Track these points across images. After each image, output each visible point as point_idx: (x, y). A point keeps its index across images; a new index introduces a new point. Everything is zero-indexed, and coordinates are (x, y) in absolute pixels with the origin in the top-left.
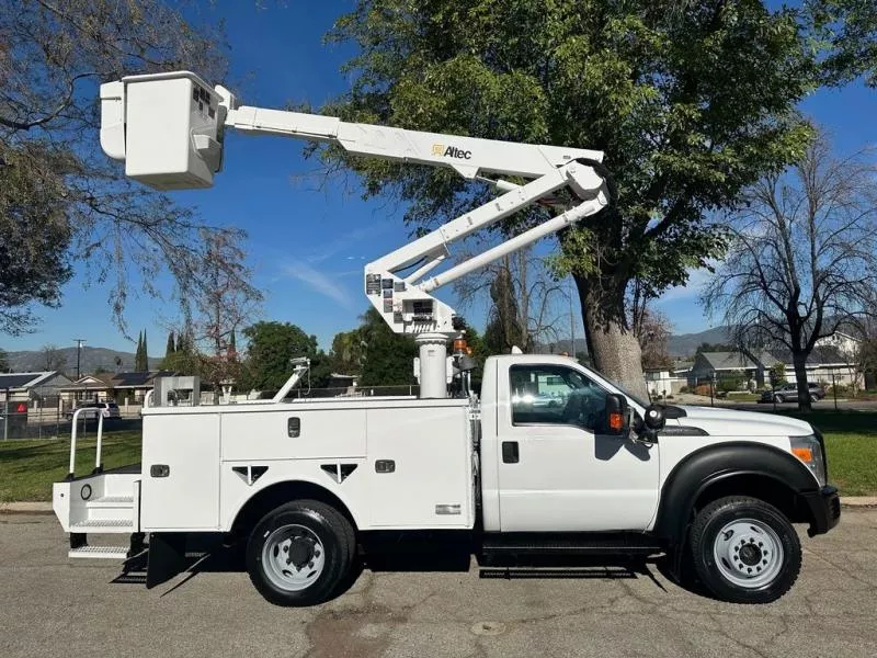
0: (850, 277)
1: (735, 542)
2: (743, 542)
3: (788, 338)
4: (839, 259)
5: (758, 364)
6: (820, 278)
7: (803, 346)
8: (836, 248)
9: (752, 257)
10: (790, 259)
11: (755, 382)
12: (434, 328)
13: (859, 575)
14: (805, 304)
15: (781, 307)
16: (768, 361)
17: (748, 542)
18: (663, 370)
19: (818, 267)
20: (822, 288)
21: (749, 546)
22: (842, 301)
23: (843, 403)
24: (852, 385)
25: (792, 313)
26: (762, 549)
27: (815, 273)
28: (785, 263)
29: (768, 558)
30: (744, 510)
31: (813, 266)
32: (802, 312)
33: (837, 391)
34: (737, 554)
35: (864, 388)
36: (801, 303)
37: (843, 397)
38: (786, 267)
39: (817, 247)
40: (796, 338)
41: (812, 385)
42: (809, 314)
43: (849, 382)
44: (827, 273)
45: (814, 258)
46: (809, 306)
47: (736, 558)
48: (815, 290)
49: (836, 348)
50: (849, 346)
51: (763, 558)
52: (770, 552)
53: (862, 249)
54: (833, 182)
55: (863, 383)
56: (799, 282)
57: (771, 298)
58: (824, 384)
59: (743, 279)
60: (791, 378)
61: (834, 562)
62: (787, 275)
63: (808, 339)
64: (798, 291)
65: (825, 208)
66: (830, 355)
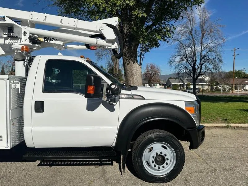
0: (210, 57)
1: (153, 154)
2: (157, 154)
3: (192, 75)
4: (208, 52)
5: (183, 82)
6: (202, 57)
7: (195, 77)
8: (208, 49)
9: (184, 51)
10: (195, 51)
11: (182, 88)
12: (20, 42)
13: (209, 162)
14: (197, 65)
15: (191, 66)
16: (186, 82)
17: (159, 153)
18: (158, 83)
19: (202, 54)
20: (203, 60)
21: (160, 155)
22: (208, 64)
23: (204, 94)
24: (207, 89)
25: (194, 67)
26: (166, 157)
27: (201, 56)
28: (193, 53)
29: (168, 162)
30: (159, 138)
31: (201, 54)
32: (196, 67)
33: (203, 91)
34: (154, 160)
35: (210, 90)
36: (196, 65)
37: (204, 92)
38: (193, 54)
39: (203, 48)
40: (194, 75)
41: (197, 89)
42: (198, 68)
43: (206, 88)
44: (204, 56)
45: (201, 51)
46: (198, 66)
47: (153, 162)
48: (201, 61)
49: (204, 79)
50: (207, 79)
51: (166, 161)
52: (169, 159)
53: (215, 50)
54: (209, 28)
55: (210, 89)
56: (196, 58)
57: (188, 63)
58: (200, 89)
59: (181, 57)
60: (192, 87)
61: (199, 154)
62: (194, 56)
63: (197, 75)
64: (196, 61)
65: (206, 37)
66: (202, 81)
